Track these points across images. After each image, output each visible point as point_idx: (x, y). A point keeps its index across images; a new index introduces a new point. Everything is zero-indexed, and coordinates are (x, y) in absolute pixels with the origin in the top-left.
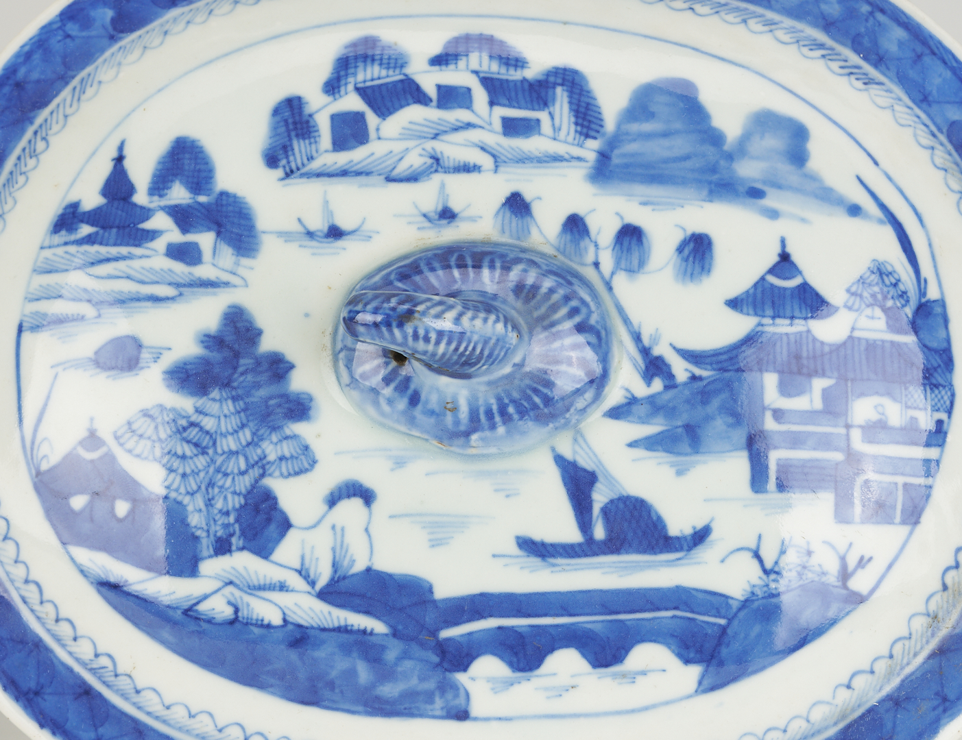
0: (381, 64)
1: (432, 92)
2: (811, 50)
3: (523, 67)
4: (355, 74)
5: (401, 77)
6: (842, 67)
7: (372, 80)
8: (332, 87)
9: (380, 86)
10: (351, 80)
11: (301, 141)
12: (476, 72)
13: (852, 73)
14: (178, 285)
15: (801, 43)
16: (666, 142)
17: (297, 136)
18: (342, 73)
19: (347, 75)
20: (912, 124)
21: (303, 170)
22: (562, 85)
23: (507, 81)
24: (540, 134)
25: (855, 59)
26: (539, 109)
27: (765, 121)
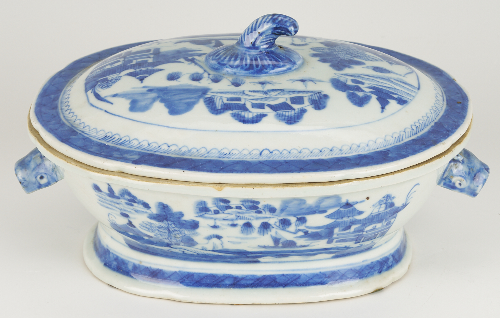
0: (285, 115)
1: (266, 107)
2: (125, 140)
3: (233, 114)
4: (295, 113)
5: (277, 111)
6: (114, 138)
7: (288, 111)
8: (303, 111)
9: (286, 109)
10: (296, 112)
11: (315, 99)
12: (250, 112)
13: (111, 138)
14: (360, 77)
15: (129, 142)
16: (181, 98)
17: (316, 100)
18: (300, 114)
19: (298, 113)
20: (90, 131)
21: (314, 93)
22: (218, 109)
23: (238, 110)
24: (227, 98)
25: (110, 144)
26: (227, 103)
27: (145, 109)
